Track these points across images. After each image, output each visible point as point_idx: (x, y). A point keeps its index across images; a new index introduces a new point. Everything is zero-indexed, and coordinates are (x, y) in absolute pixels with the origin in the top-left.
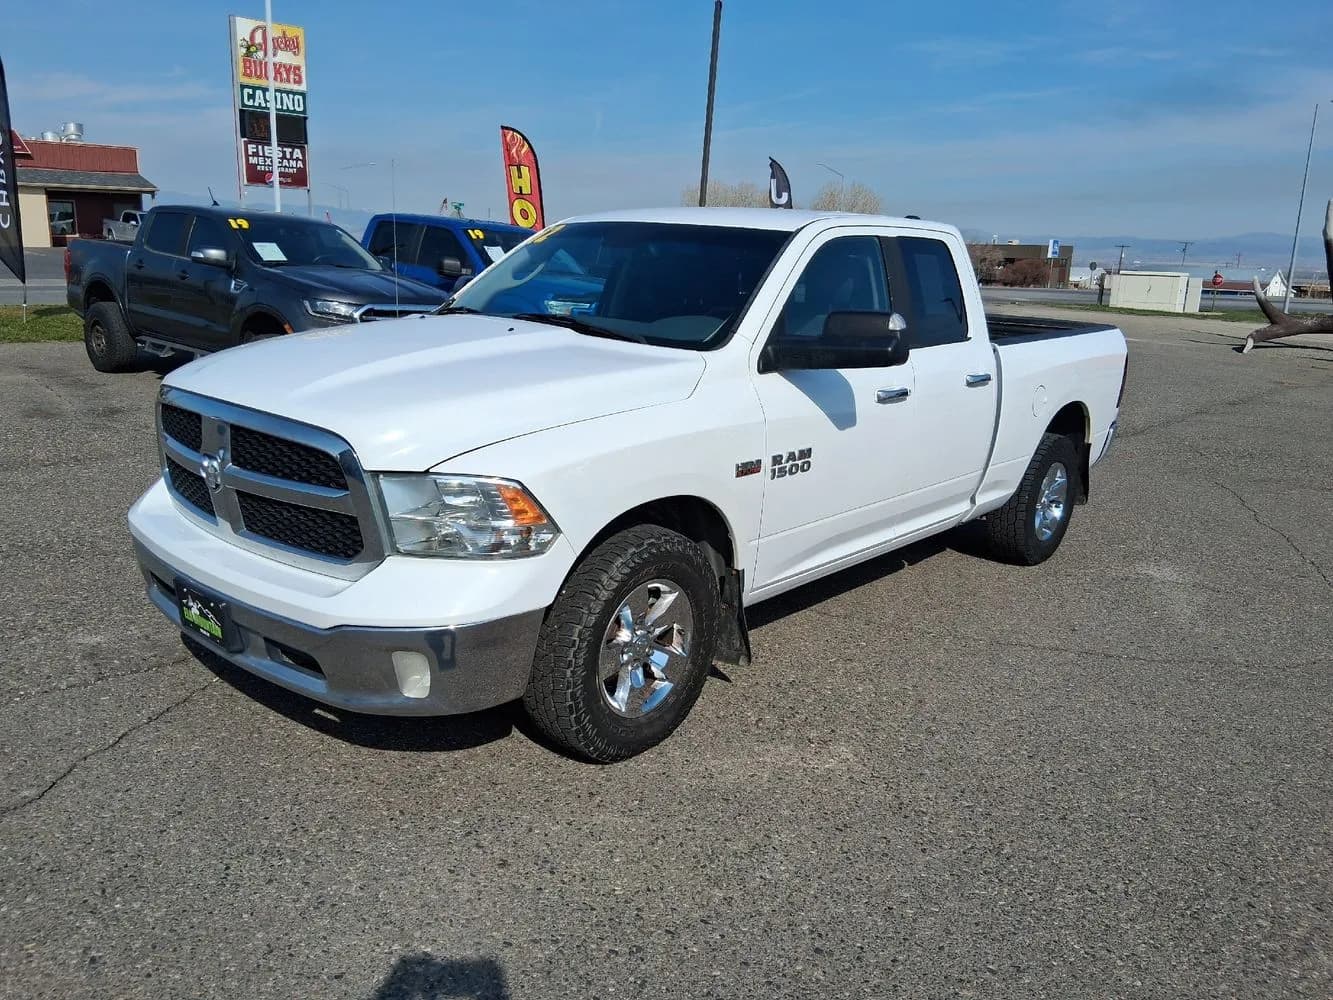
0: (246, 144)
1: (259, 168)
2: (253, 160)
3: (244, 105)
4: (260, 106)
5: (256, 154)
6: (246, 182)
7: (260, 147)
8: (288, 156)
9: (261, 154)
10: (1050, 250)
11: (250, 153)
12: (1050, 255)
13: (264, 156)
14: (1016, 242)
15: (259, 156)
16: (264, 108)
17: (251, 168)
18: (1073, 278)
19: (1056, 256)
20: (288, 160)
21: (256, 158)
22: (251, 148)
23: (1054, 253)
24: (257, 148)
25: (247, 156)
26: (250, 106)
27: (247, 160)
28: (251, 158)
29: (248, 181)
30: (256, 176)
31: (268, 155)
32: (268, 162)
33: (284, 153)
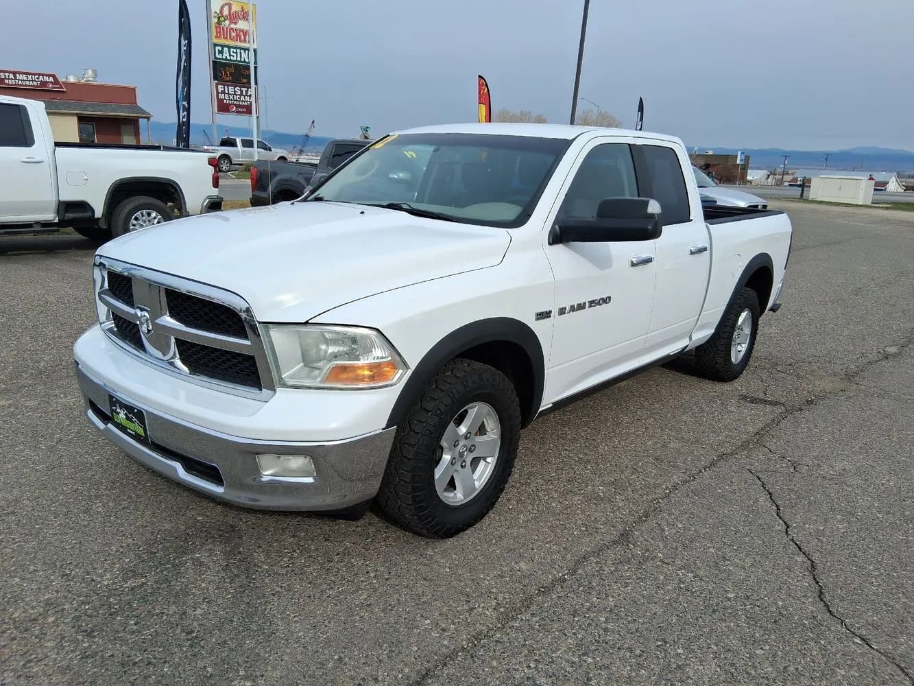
0: (217, 85)
1: (225, 101)
2: (222, 96)
3: (215, 58)
4: (226, 59)
5: (223, 92)
6: (216, 111)
7: (226, 87)
8: (244, 94)
9: (227, 92)
10: (739, 158)
11: (220, 91)
12: (738, 162)
13: (228, 94)
14: (711, 153)
15: (225, 93)
16: (228, 60)
17: (220, 101)
18: (749, 178)
19: (742, 163)
20: (244, 96)
22: (220, 88)
23: (741, 160)
24: (224, 88)
25: (218, 93)
26: (220, 59)
27: (218, 96)
28: (220, 95)
29: (218, 111)
30: (223, 107)
31: (231, 93)
32: (231, 98)
33: (242, 91)
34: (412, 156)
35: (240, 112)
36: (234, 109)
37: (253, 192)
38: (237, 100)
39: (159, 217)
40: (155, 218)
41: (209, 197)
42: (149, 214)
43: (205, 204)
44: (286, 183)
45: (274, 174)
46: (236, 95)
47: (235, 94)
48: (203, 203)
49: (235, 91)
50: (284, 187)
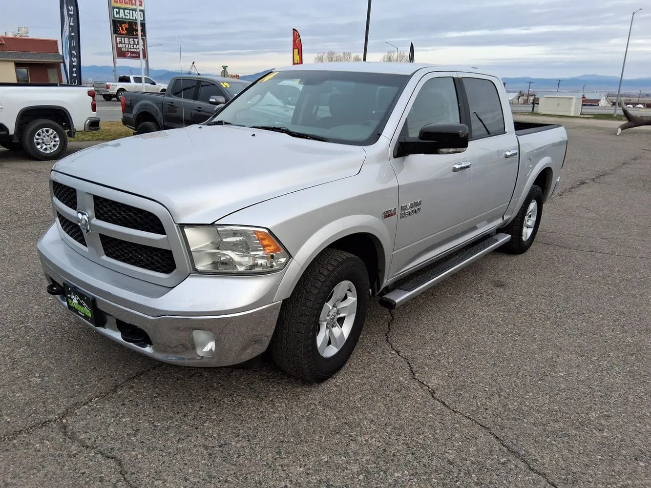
0: (116, 37)
1: (122, 49)
2: (120, 46)
3: (114, 17)
4: (122, 18)
5: (121, 42)
6: (116, 57)
7: (123, 38)
8: (136, 43)
9: (123, 42)
11: (118, 42)
13: (125, 43)
15: (122, 43)
16: (124, 19)
17: (119, 49)
20: (136, 45)
21: (121, 44)
22: (119, 39)
24: (121, 39)
26: (118, 18)
27: (117, 45)
28: (118, 44)
29: (118, 56)
30: (121, 54)
31: (126, 43)
32: (127, 46)
33: (134, 41)
34: (226, 86)
35: (133, 57)
36: (129, 55)
37: (123, 114)
38: (131, 48)
39: (55, 133)
40: (52, 134)
41: (89, 118)
42: (47, 131)
43: (87, 123)
44: (146, 107)
45: (137, 101)
46: (131, 44)
47: (129, 44)
48: (85, 123)
49: (129, 42)
50: (144, 110)
